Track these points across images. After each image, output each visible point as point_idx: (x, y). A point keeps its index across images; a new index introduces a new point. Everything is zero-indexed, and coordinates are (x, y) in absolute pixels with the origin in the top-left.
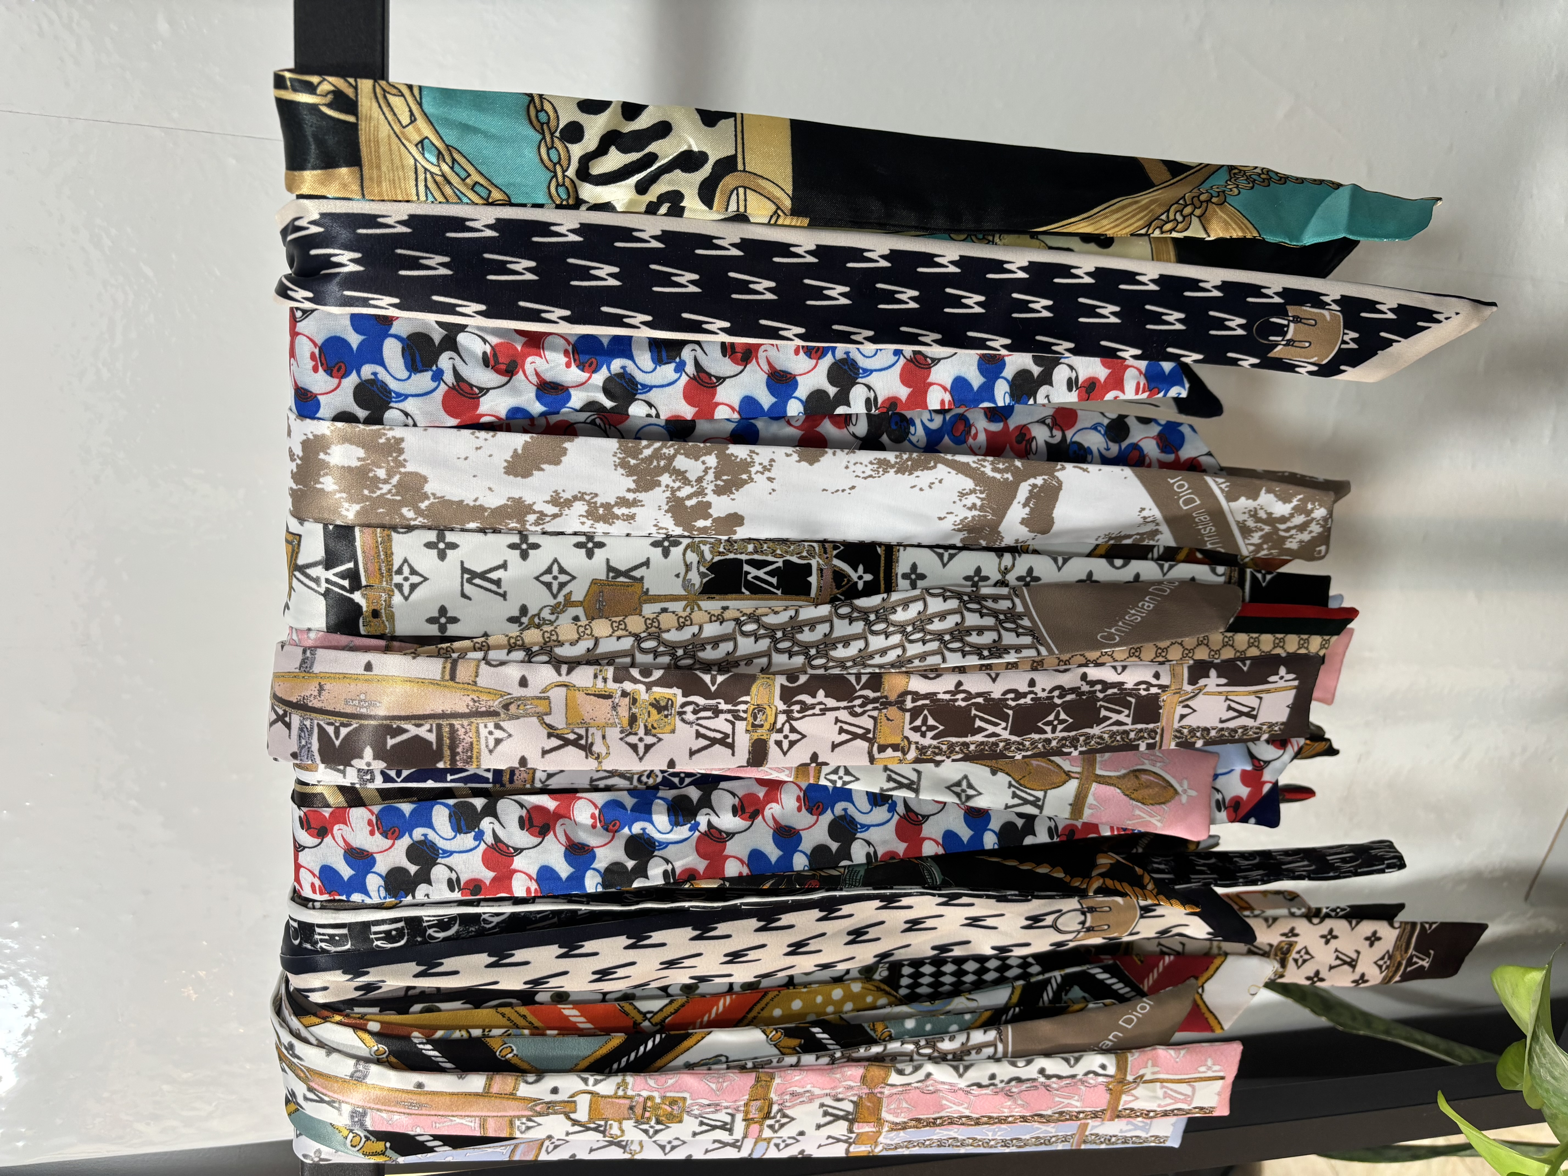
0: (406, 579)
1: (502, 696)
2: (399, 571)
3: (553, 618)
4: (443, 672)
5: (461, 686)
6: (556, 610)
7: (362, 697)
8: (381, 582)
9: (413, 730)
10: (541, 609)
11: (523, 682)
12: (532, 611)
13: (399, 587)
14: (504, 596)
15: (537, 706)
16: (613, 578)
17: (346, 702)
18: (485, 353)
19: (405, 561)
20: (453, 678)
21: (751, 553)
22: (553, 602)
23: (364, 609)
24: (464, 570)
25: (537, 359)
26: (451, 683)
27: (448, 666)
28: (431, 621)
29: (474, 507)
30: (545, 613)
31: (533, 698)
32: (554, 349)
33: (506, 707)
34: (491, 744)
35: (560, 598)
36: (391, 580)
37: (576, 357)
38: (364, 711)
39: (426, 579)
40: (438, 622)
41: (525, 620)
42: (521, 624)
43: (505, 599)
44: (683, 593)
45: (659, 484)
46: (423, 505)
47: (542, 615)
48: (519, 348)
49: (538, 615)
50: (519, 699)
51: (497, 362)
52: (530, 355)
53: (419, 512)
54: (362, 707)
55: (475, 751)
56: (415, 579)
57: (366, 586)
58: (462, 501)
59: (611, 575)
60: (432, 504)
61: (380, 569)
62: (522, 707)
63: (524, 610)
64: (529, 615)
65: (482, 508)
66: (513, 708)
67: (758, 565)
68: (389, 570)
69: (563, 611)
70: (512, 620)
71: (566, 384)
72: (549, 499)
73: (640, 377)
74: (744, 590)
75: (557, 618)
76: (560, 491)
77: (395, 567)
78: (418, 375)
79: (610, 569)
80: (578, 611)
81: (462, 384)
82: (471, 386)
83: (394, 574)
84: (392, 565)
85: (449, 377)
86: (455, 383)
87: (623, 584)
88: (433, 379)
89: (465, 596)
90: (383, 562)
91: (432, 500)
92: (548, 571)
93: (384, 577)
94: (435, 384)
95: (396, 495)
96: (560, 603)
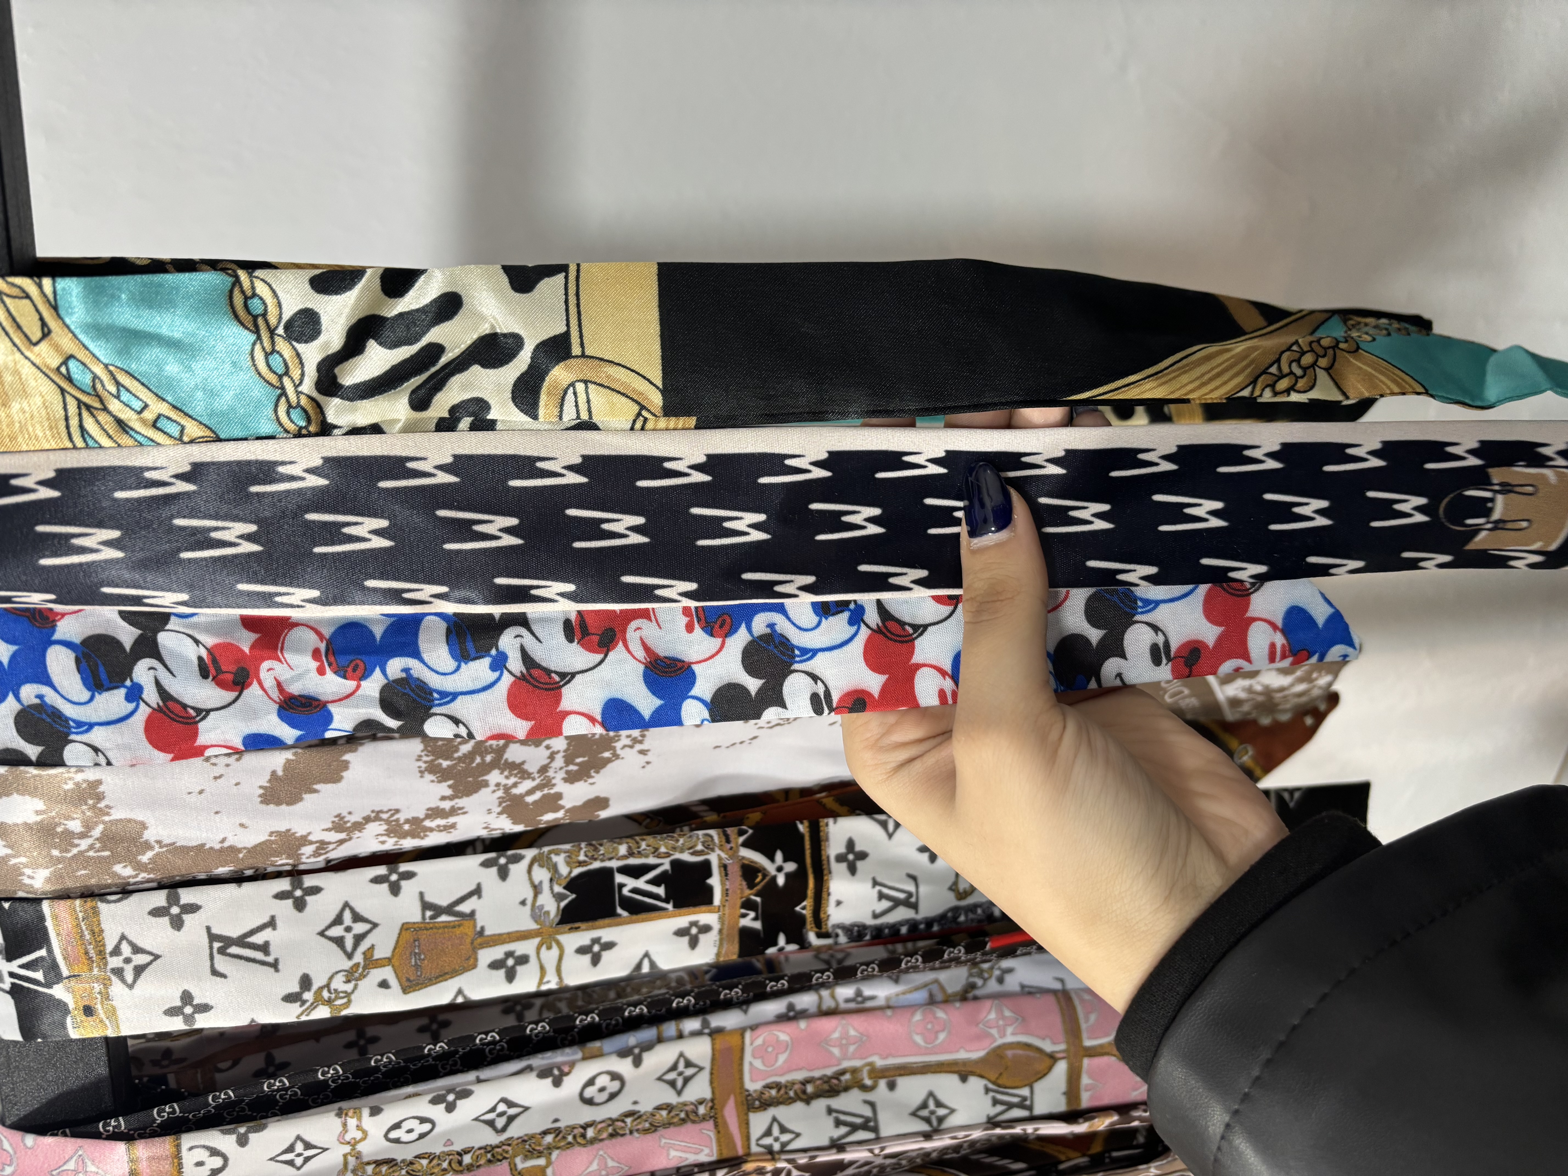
0: (128, 961)
2: (116, 952)
3: (349, 987)
6: (353, 975)
8: (91, 969)
10: (331, 978)
12: (318, 981)
13: (118, 972)
14: (275, 965)
16: (432, 918)
18: (200, 660)
19: (123, 937)
22: (348, 964)
23: (71, 1006)
24: (213, 938)
25: (276, 664)
28: (173, 1010)
29: (222, 850)
30: (339, 984)
32: (298, 648)
35: (358, 958)
36: (106, 964)
37: (332, 659)
39: (157, 957)
40: (182, 1013)
41: (308, 996)
42: (304, 1002)
43: (277, 970)
44: (533, 926)
45: (486, 784)
46: (145, 858)
47: (333, 986)
48: (247, 650)
49: (328, 986)
51: (218, 671)
52: (264, 659)
53: (140, 867)
56: (141, 959)
57: (69, 977)
58: (203, 845)
59: (429, 913)
60: (157, 854)
61: (87, 953)
63: (306, 982)
64: (315, 987)
65: (233, 850)
67: (636, 871)
68: (101, 953)
69: (363, 976)
70: (290, 998)
71: (323, 698)
72: (330, 825)
73: (433, 681)
74: (619, 911)
75: (356, 987)
76: (344, 813)
77: (109, 948)
78: (106, 695)
79: (426, 906)
80: (387, 973)
81: (170, 704)
82: (185, 706)
83: (108, 956)
84: (104, 945)
85: (151, 695)
86: (161, 703)
87: (446, 925)
88: (129, 698)
89: (215, 973)
90: (90, 944)
91: (157, 849)
92: (338, 920)
93: (93, 961)
94: (131, 706)
95: (103, 851)
96: (357, 965)
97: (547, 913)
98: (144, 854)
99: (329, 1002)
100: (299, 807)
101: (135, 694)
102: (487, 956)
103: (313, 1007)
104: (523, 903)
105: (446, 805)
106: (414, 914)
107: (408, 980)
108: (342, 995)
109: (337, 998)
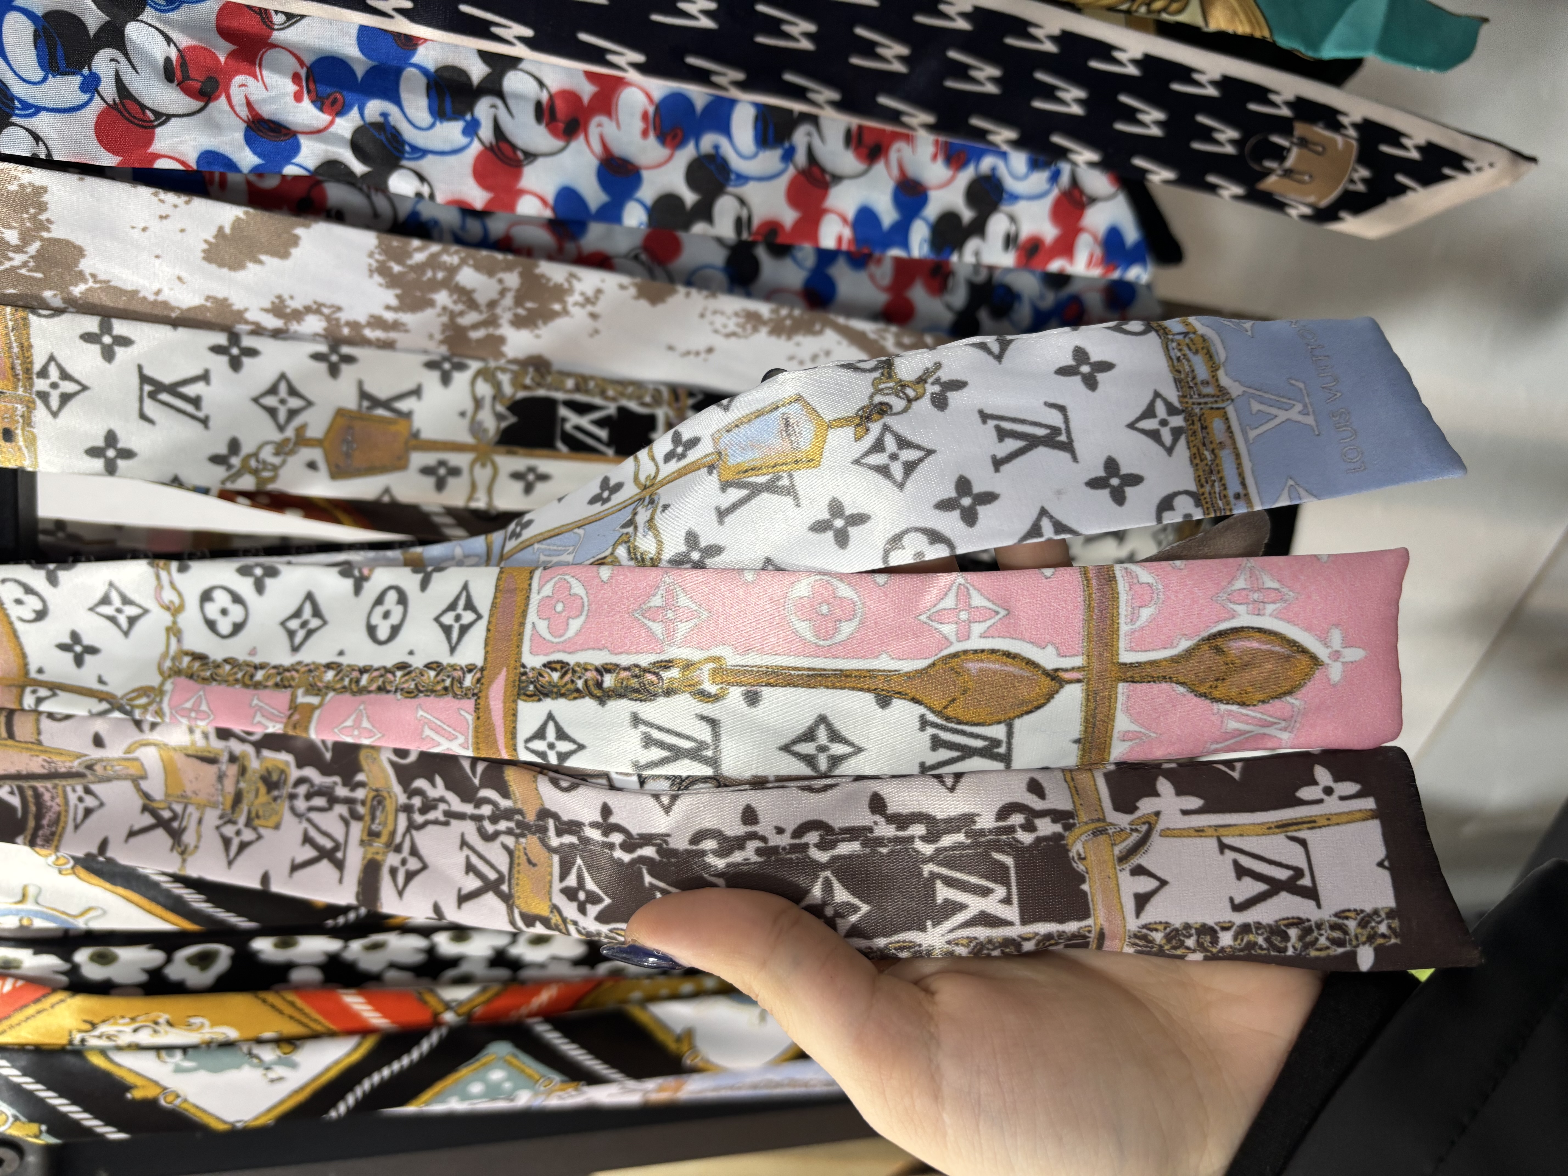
0: (54, 386)
2: (43, 373)
3: (276, 460)
6: (283, 449)
8: (16, 388)
10: (261, 447)
12: (247, 448)
13: (44, 396)
14: (205, 421)
16: (368, 408)
18: (168, 60)
19: (52, 359)
21: (570, 392)
22: (278, 437)
24: (144, 379)
25: (250, 80)
29: (155, 303)
30: (267, 454)
32: (277, 69)
35: (290, 432)
36: (32, 385)
37: (312, 86)
39: (85, 388)
40: (103, 455)
41: (235, 461)
42: (230, 467)
43: (206, 427)
44: (471, 440)
45: (432, 304)
46: (77, 290)
47: (262, 455)
48: (222, 59)
49: (255, 455)
51: (186, 77)
52: (238, 72)
53: (70, 300)
56: (69, 387)
58: (137, 292)
59: (365, 404)
60: (91, 289)
61: (13, 368)
63: (234, 446)
64: (243, 454)
65: (167, 306)
67: (581, 408)
68: (28, 371)
69: (292, 452)
70: (217, 459)
71: (293, 128)
72: (269, 305)
73: (409, 134)
74: (559, 445)
75: (284, 463)
77: (37, 368)
78: (59, 79)
79: (364, 395)
80: (316, 454)
81: (128, 103)
82: (143, 107)
83: (35, 377)
84: (31, 363)
85: (108, 89)
86: (117, 100)
87: (382, 420)
88: (84, 88)
89: (143, 417)
90: (17, 358)
91: (91, 284)
92: (273, 390)
93: (19, 380)
94: (85, 97)
95: (36, 271)
96: (287, 440)
97: (485, 431)
98: (76, 285)
99: (255, 472)
100: (240, 275)
101: (91, 85)
102: (419, 459)
103: (238, 474)
104: (463, 414)
105: (389, 316)
106: (351, 402)
107: (337, 466)
108: (270, 467)
109: (265, 469)
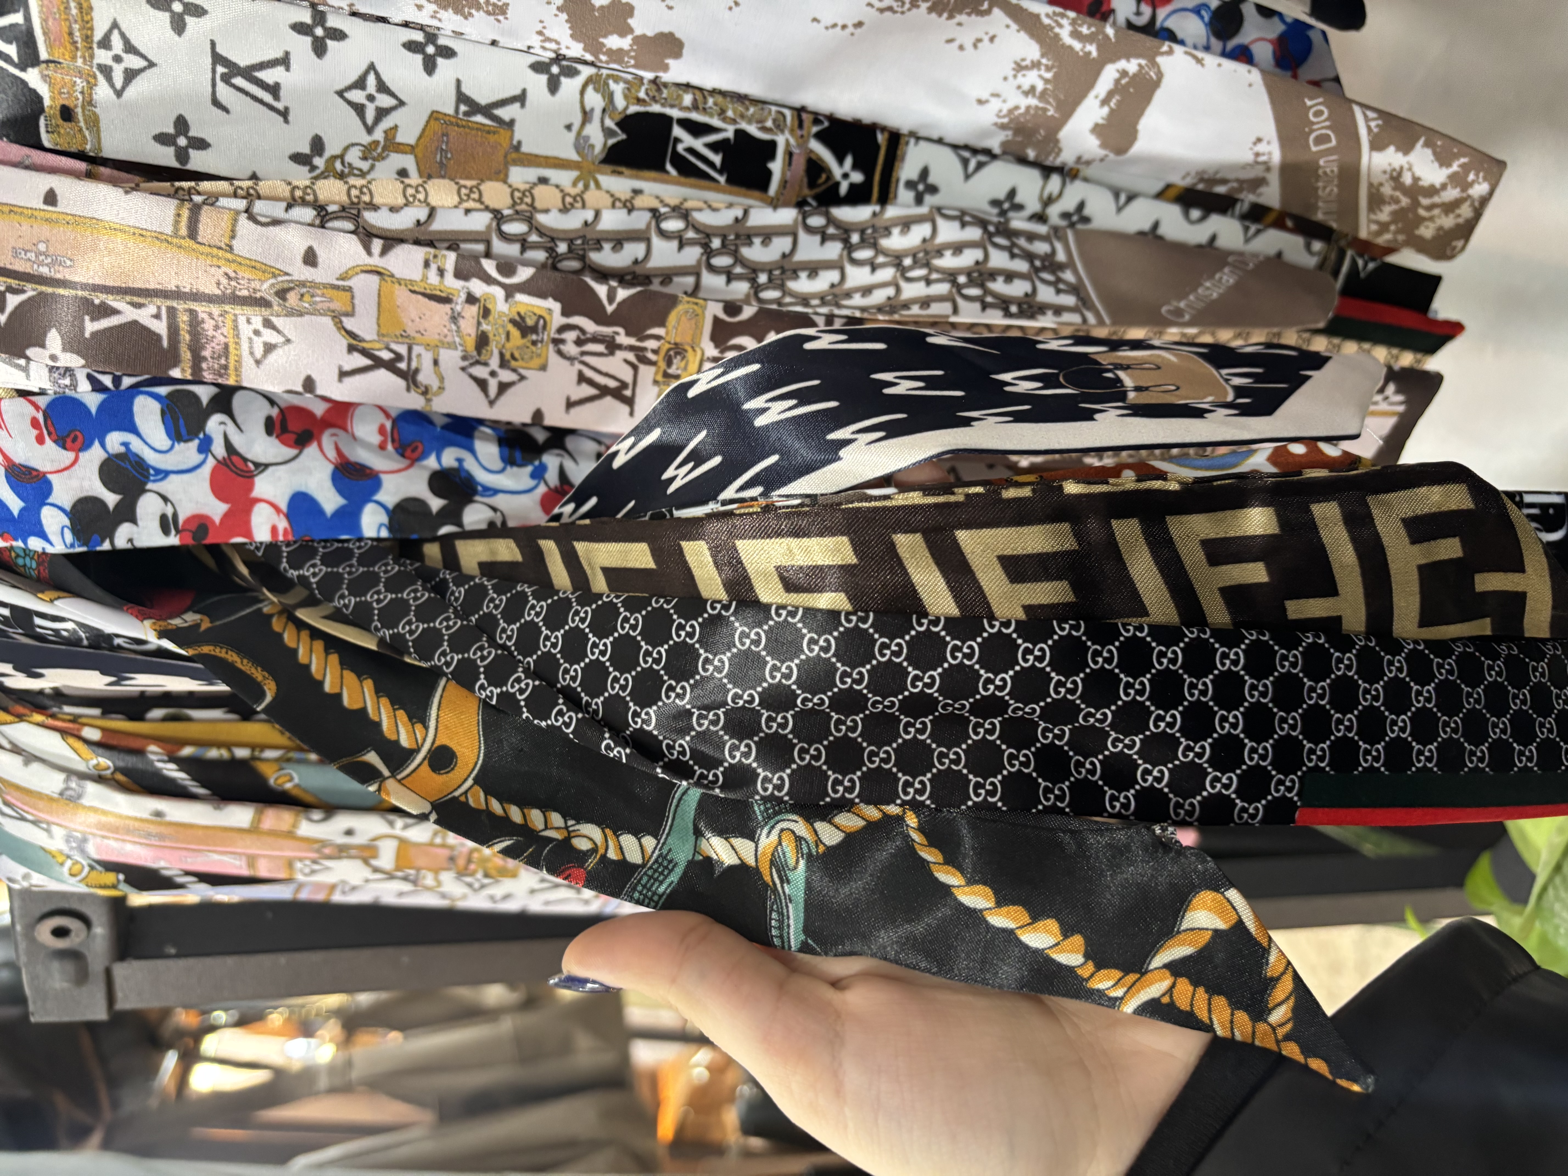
1: (274, 276)
2: (105, 43)
3: (365, 166)
4: (177, 223)
5: (207, 250)
6: (370, 153)
7: (42, 247)
8: (74, 58)
9: (128, 313)
10: (346, 149)
11: (310, 258)
12: (332, 148)
13: (106, 71)
14: (284, 114)
15: (331, 300)
17: (16, 254)
19: (115, 25)
20: (193, 234)
21: (687, 109)
22: (366, 139)
23: (47, 102)
24: (217, 59)
26: (189, 243)
27: (185, 213)
28: (162, 139)
30: (354, 157)
31: (326, 286)
33: (282, 294)
34: (259, 351)
35: (379, 135)
36: (92, 56)
38: (44, 271)
39: (151, 65)
40: (174, 144)
41: (319, 162)
42: (313, 168)
43: (286, 121)
44: (575, 156)
47: (348, 158)
49: (341, 157)
50: (303, 284)
54: (41, 264)
55: (232, 359)
56: (134, 62)
57: (47, 62)
61: (71, 34)
62: (307, 298)
63: (318, 145)
64: (328, 154)
66: (292, 298)
67: (696, 129)
68: (88, 38)
69: (381, 158)
70: (298, 158)
74: (669, 167)
75: (372, 167)
77: (98, 35)
79: (461, 98)
80: (407, 161)
83: (95, 46)
84: (92, 29)
87: (481, 127)
89: (216, 102)
90: (76, 21)
92: (360, 83)
93: (77, 48)
96: (376, 143)
97: (592, 147)
99: (340, 176)
102: (518, 175)
104: (568, 128)
106: (447, 104)
108: (356, 172)
